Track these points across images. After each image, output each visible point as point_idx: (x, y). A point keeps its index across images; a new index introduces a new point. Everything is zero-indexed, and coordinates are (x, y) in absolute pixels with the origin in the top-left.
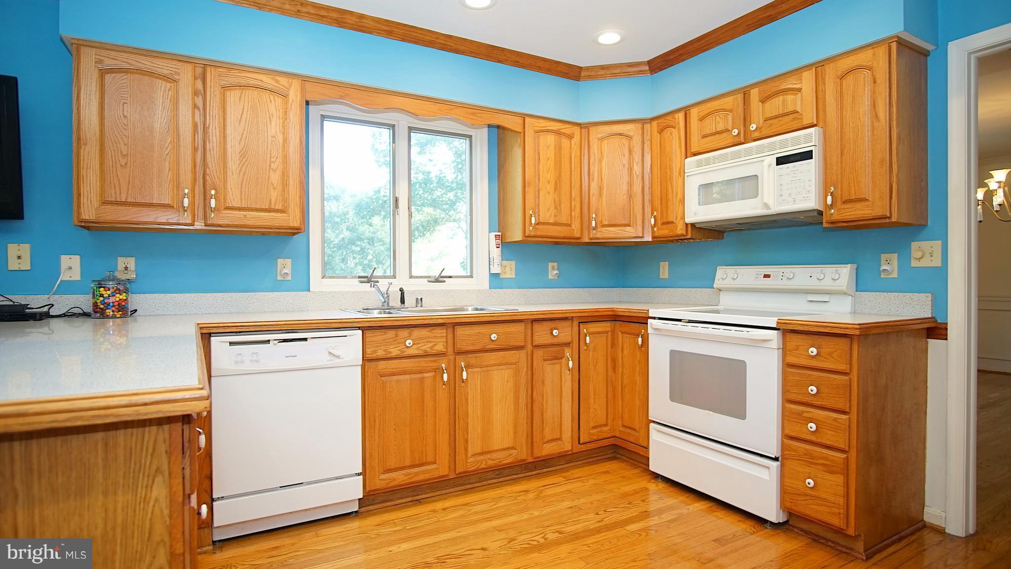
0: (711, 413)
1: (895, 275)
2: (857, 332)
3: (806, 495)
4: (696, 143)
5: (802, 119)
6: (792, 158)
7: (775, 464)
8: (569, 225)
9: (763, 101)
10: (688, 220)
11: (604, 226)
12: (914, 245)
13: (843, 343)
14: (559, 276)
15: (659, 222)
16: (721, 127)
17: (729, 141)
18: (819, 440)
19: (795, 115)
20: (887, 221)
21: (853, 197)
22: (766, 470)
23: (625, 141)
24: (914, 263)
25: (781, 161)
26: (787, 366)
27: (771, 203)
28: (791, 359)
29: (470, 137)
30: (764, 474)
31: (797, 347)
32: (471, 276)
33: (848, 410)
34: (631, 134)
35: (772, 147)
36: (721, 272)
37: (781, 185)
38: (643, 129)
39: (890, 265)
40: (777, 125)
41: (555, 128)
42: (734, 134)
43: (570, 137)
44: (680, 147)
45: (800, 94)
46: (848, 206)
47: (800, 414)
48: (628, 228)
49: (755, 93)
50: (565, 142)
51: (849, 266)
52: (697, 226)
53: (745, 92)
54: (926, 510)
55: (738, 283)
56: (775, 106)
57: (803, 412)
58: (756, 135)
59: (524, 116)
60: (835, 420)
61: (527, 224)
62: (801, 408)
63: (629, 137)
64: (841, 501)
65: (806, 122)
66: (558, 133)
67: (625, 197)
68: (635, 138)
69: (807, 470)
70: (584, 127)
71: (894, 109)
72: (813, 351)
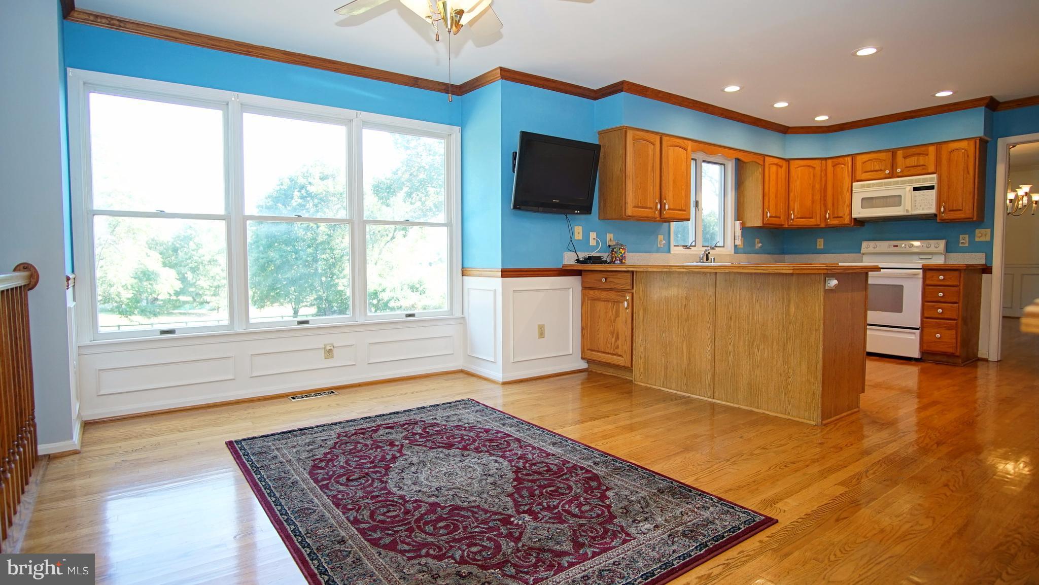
0: (881, 312)
1: (967, 245)
2: (965, 268)
3: (935, 342)
4: (859, 175)
5: (928, 169)
6: (922, 188)
7: (918, 332)
8: (779, 217)
9: (905, 157)
10: (854, 216)
11: (797, 218)
12: (977, 231)
13: (956, 274)
14: (761, 247)
15: (832, 217)
16: (877, 168)
17: (883, 176)
18: (943, 317)
19: (924, 167)
20: (971, 220)
21: (955, 209)
22: (913, 335)
23: (811, 170)
24: (977, 239)
25: (915, 189)
26: (925, 285)
27: (910, 209)
28: (928, 282)
29: (724, 165)
30: (913, 337)
31: (933, 276)
32: (724, 247)
33: (958, 302)
34: (815, 166)
35: (911, 182)
36: (864, 244)
37: (916, 201)
38: (821, 163)
39: (964, 240)
40: (913, 171)
41: (776, 162)
42: (886, 173)
43: (781, 167)
44: (849, 176)
45: (927, 157)
46: (952, 212)
47: (933, 306)
48: (811, 220)
49: (900, 154)
50: (780, 169)
51: (944, 240)
52: (858, 219)
53: (894, 152)
54: (979, 352)
55: (878, 250)
56: (912, 161)
57: (934, 305)
58: (900, 174)
59: (764, 156)
60: (952, 306)
61: (765, 216)
62: (934, 304)
63: (814, 168)
64: (954, 341)
65: (930, 171)
66: (777, 165)
67: (810, 202)
68: (817, 168)
69: (936, 331)
70: (788, 161)
71: (977, 170)
72: (941, 277)
